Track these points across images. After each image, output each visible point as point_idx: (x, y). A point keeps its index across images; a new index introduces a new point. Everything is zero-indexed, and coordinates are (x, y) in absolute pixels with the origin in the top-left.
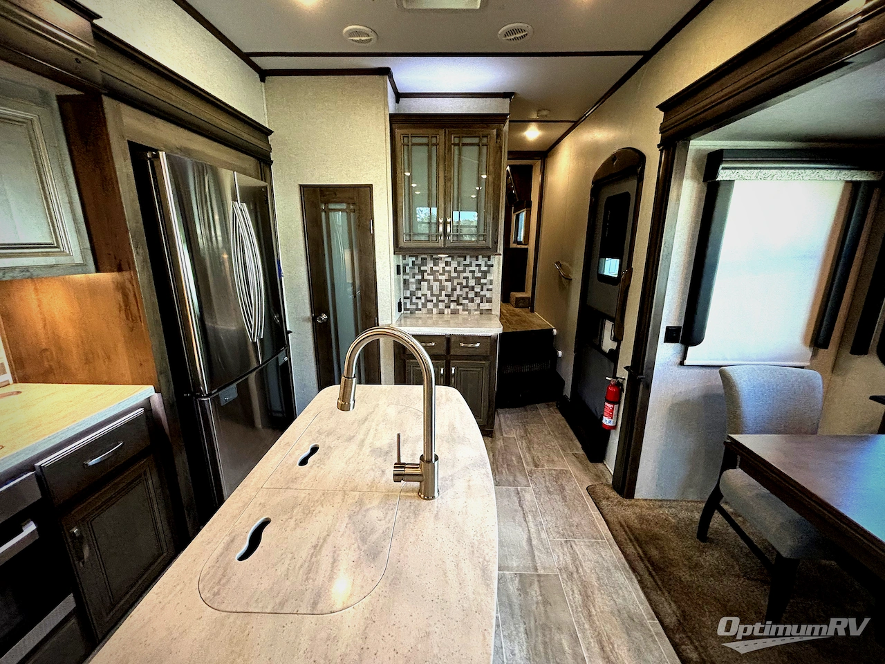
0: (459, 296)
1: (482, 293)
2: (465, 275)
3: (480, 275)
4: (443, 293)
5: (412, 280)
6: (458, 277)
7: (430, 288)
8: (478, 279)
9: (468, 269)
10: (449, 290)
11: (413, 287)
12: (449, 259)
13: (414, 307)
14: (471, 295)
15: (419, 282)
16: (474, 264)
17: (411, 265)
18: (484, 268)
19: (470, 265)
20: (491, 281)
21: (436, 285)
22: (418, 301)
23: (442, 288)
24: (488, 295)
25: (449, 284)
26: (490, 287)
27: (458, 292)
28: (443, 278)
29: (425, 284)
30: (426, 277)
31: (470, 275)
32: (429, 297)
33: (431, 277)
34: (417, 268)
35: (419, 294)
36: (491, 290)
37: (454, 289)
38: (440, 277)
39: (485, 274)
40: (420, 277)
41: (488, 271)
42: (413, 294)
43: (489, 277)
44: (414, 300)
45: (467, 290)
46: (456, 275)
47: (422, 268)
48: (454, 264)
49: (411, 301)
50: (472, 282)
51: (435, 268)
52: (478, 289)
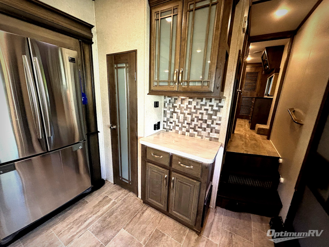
0: (196, 125)
1: (212, 126)
2: (201, 111)
3: (211, 112)
4: (186, 122)
5: (168, 112)
6: (196, 113)
7: (178, 118)
8: (210, 116)
9: (203, 108)
10: (190, 120)
11: (168, 116)
12: (191, 100)
13: (168, 128)
14: (204, 126)
15: (172, 113)
16: (208, 105)
17: (168, 102)
18: (215, 108)
19: (205, 105)
20: (220, 119)
21: (181, 116)
22: (170, 124)
23: (185, 119)
24: (217, 127)
25: (190, 116)
26: (219, 122)
27: (195, 122)
28: (186, 112)
29: (175, 115)
30: (176, 110)
31: (210, 108)
32: (177, 124)
33: (179, 111)
34: (171, 104)
35: (171, 120)
36: (219, 124)
37: (193, 120)
38: (184, 112)
39: (216, 112)
40: (173, 110)
41: (219, 111)
42: (168, 120)
43: (219, 115)
44: (169, 124)
45: (202, 122)
46: (195, 111)
47: (174, 105)
48: (194, 103)
49: (167, 124)
50: (205, 117)
51: (182, 105)
52: (209, 122)
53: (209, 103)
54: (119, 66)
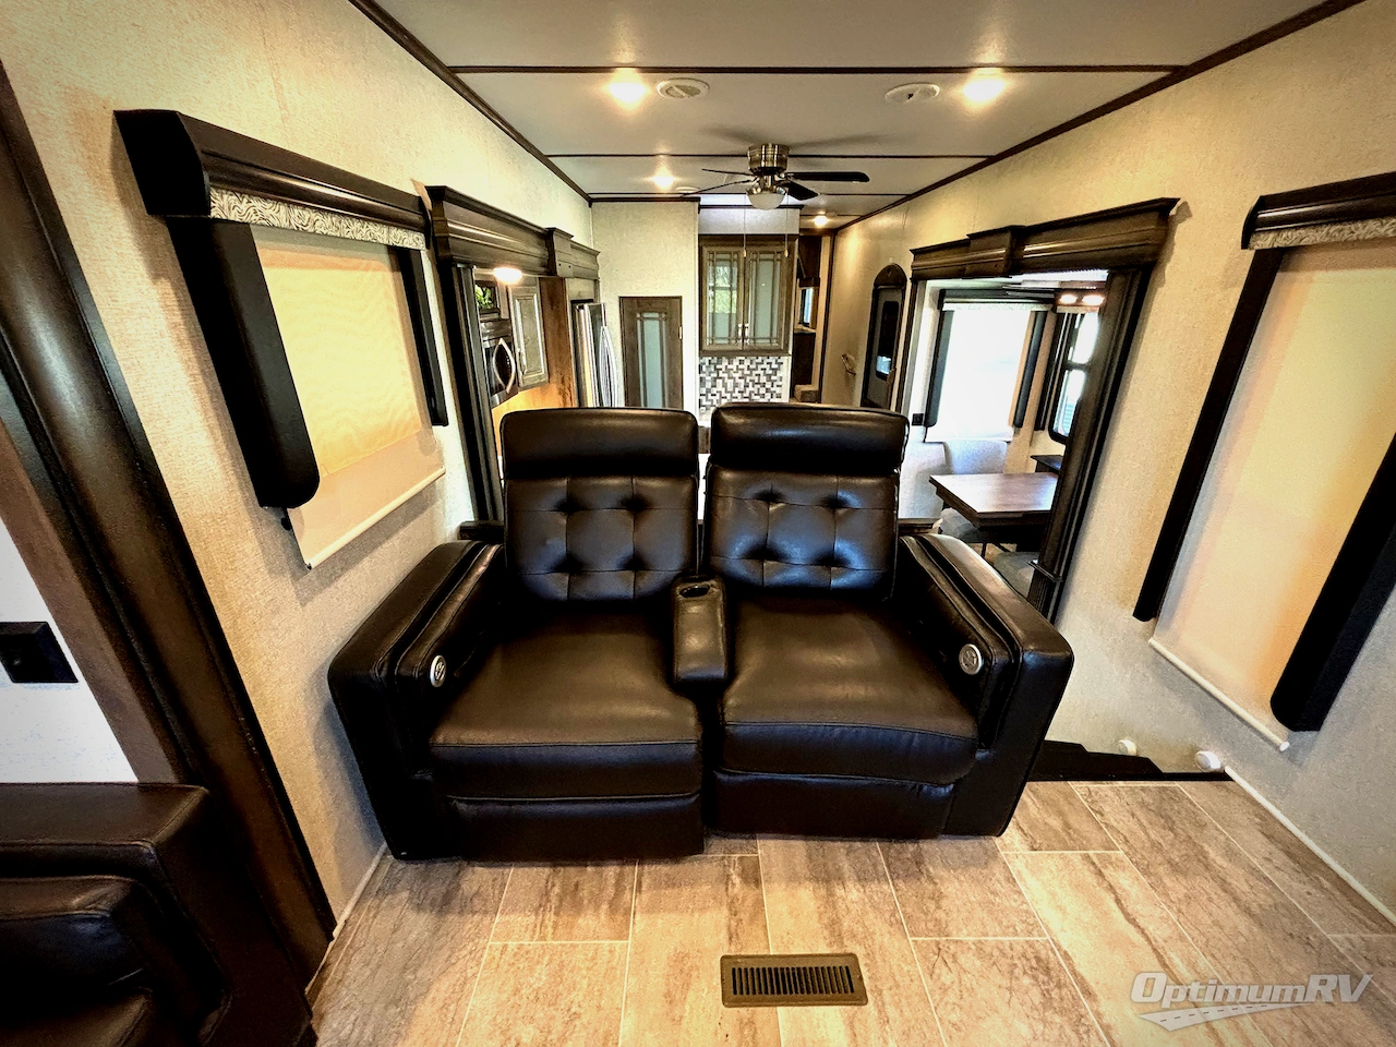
0: (751, 392)
1: (772, 389)
2: (757, 372)
3: (770, 372)
4: (737, 390)
5: (708, 378)
6: (751, 375)
7: (725, 385)
8: (769, 379)
9: (760, 367)
10: (742, 387)
11: (709, 385)
12: (743, 358)
13: (709, 403)
14: (763, 391)
15: (715, 380)
16: (765, 363)
17: (707, 364)
18: (774, 366)
19: (762, 363)
20: (781, 378)
21: (730, 383)
22: (713, 398)
23: (736, 385)
24: (778, 390)
25: (742, 381)
26: (780, 383)
27: (750, 388)
28: (737, 375)
29: (719, 382)
30: (721, 374)
31: (762, 372)
32: (724, 394)
33: (726, 375)
34: (712, 366)
35: (714, 391)
36: (780, 386)
37: (746, 386)
38: (734, 375)
39: (775, 370)
40: (715, 375)
41: (779, 369)
42: (708, 391)
43: (779, 374)
44: (710, 397)
45: (759, 386)
46: (748, 372)
47: (718, 367)
48: (747, 362)
50: (763, 379)
51: (729, 367)
52: (768, 385)
53: (766, 361)
54: (646, 315)
